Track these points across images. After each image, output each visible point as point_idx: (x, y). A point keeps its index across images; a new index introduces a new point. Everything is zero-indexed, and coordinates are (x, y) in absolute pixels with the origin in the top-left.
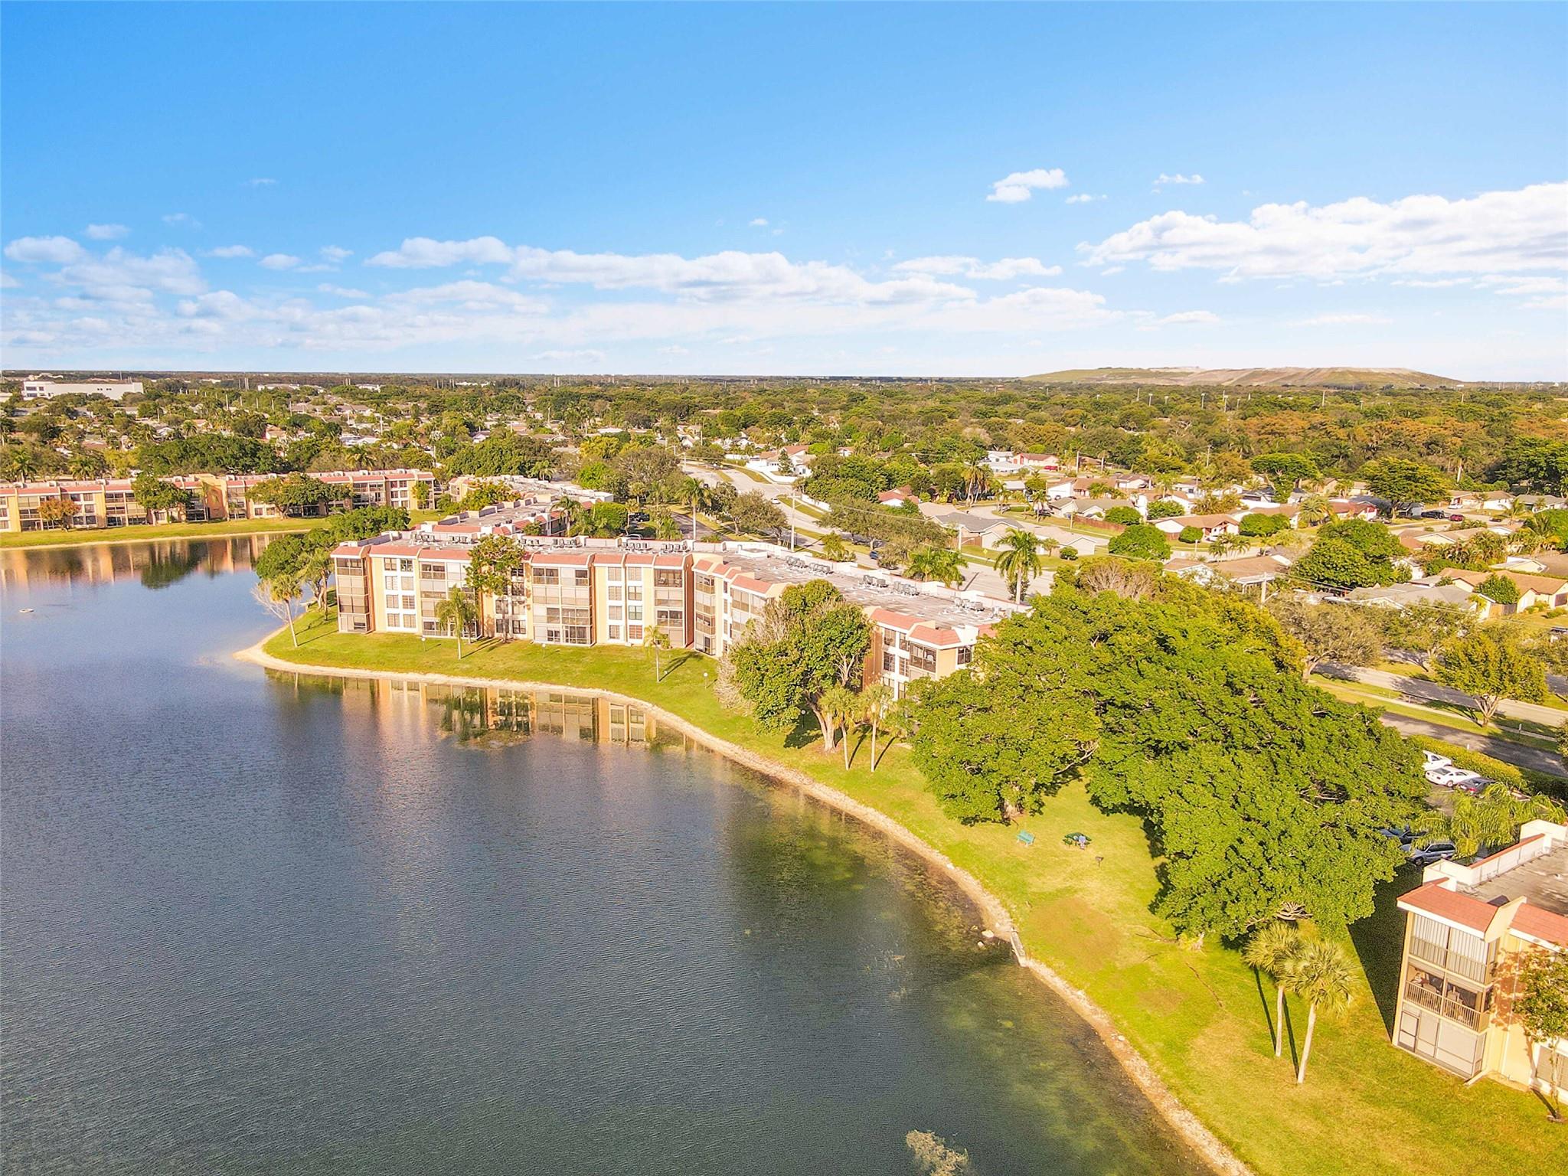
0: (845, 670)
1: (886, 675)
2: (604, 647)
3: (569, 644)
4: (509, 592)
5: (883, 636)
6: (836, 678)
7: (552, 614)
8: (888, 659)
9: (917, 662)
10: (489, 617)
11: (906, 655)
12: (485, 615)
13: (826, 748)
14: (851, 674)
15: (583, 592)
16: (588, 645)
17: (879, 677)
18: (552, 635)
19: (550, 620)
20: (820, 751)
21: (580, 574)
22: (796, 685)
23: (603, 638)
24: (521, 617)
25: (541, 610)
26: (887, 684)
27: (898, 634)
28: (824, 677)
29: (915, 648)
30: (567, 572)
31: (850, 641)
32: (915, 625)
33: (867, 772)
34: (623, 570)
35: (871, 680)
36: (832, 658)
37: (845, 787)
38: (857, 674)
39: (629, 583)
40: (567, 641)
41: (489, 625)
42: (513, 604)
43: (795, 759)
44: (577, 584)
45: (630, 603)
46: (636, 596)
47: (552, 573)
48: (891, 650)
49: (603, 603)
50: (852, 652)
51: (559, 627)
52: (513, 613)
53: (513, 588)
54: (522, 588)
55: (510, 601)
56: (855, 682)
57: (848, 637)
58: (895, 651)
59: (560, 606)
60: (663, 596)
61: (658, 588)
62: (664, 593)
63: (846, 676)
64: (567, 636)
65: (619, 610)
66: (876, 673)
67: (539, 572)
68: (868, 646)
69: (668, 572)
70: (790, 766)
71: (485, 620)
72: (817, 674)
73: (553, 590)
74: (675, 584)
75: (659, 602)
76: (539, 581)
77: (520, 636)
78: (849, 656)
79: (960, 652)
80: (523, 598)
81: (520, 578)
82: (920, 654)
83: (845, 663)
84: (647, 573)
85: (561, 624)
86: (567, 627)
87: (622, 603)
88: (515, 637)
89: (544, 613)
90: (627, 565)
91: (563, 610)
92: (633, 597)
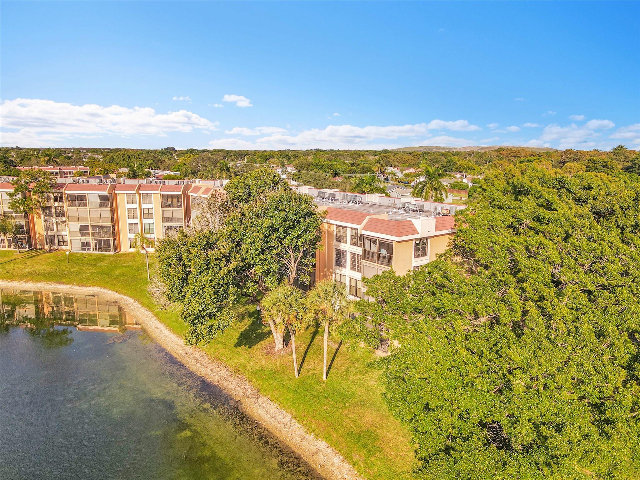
0: (293, 267)
1: (338, 271)
2: (125, 255)
3: (98, 252)
4: (54, 214)
5: (335, 233)
6: (282, 275)
7: (84, 230)
8: (340, 255)
9: (370, 256)
10: (39, 233)
11: (359, 250)
12: (37, 231)
13: (277, 349)
14: (300, 270)
15: (106, 212)
16: (112, 253)
17: (331, 273)
18: (85, 246)
19: (82, 235)
20: (269, 352)
21: (103, 199)
22: (228, 284)
23: (125, 248)
24: (64, 233)
25: (75, 227)
26: (338, 279)
27: (349, 230)
28: (267, 272)
29: (368, 243)
30: (93, 196)
31: (296, 232)
32: (368, 218)
33: (319, 381)
34: (137, 195)
35: (324, 276)
36: (274, 252)
37: (293, 403)
38: (307, 269)
39: (144, 206)
40: (96, 250)
41: (40, 240)
42: (57, 224)
43: (243, 361)
44: (101, 206)
45: (145, 221)
46: (149, 215)
47: (82, 198)
48: (343, 246)
49: (124, 222)
50: (299, 243)
51: (90, 239)
52: (58, 230)
53: (56, 211)
54: (63, 210)
55: (54, 221)
56: (305, 278)
57: (294, 226)
58: (347, 247)
59: (89, 224)
60: (168, 215)
61: (165, 209)
62: (169, 212)
63: (294, 272)
64: (96, 246)
65: (136, 226)
66: (328, 270)
67: (72, 197)
68: (318, 239)
69: (172, 196)
70: (236, 371)
71: (37, 236)
72: (257, 270)
73: (83, 211)
74: (178, 207)
75: (166, 220)
76: (73, 205)
77: (64, 247)
78: (296, 249)
79: (417, 245)
80: (64, 219)
81: (61, 203)
82: (374, 249)
83: (292, 258)
84: (156, 197)
85: (91, 238)
86: (95, 240)
87: (137, 221)
88: (60, 247)
89: (77, 229)
90: (141, 192)
91: (92, 226)
92: (147, 216)
